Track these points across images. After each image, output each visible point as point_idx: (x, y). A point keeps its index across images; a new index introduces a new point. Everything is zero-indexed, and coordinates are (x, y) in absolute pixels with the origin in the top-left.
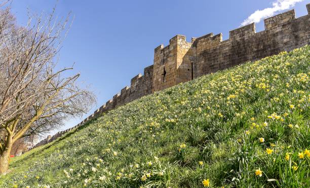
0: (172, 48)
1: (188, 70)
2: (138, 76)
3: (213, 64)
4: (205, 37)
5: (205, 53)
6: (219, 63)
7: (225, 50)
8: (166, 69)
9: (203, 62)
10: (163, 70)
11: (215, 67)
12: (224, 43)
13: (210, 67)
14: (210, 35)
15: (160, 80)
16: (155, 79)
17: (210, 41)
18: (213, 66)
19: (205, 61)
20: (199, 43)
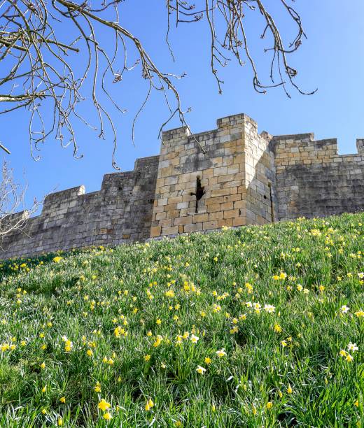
0: (224, 137)
1: (265, 197)
2: (76, 189)
3: (323, 197)
4: (297, 137)
5: (299, 171)
6: (340, 197)
7: (352, 173)
8: (204, 183)
9: (295, 188)
10: (194, 185)
11: (330, 204)
12: (349, 159)
13: (317, 202)
14: (308, 135)
15: (182, 206)
16: (162, 202)
17: (310, 148)
18: (325, 201)
19: (300, 188)
20: (281, 146)
